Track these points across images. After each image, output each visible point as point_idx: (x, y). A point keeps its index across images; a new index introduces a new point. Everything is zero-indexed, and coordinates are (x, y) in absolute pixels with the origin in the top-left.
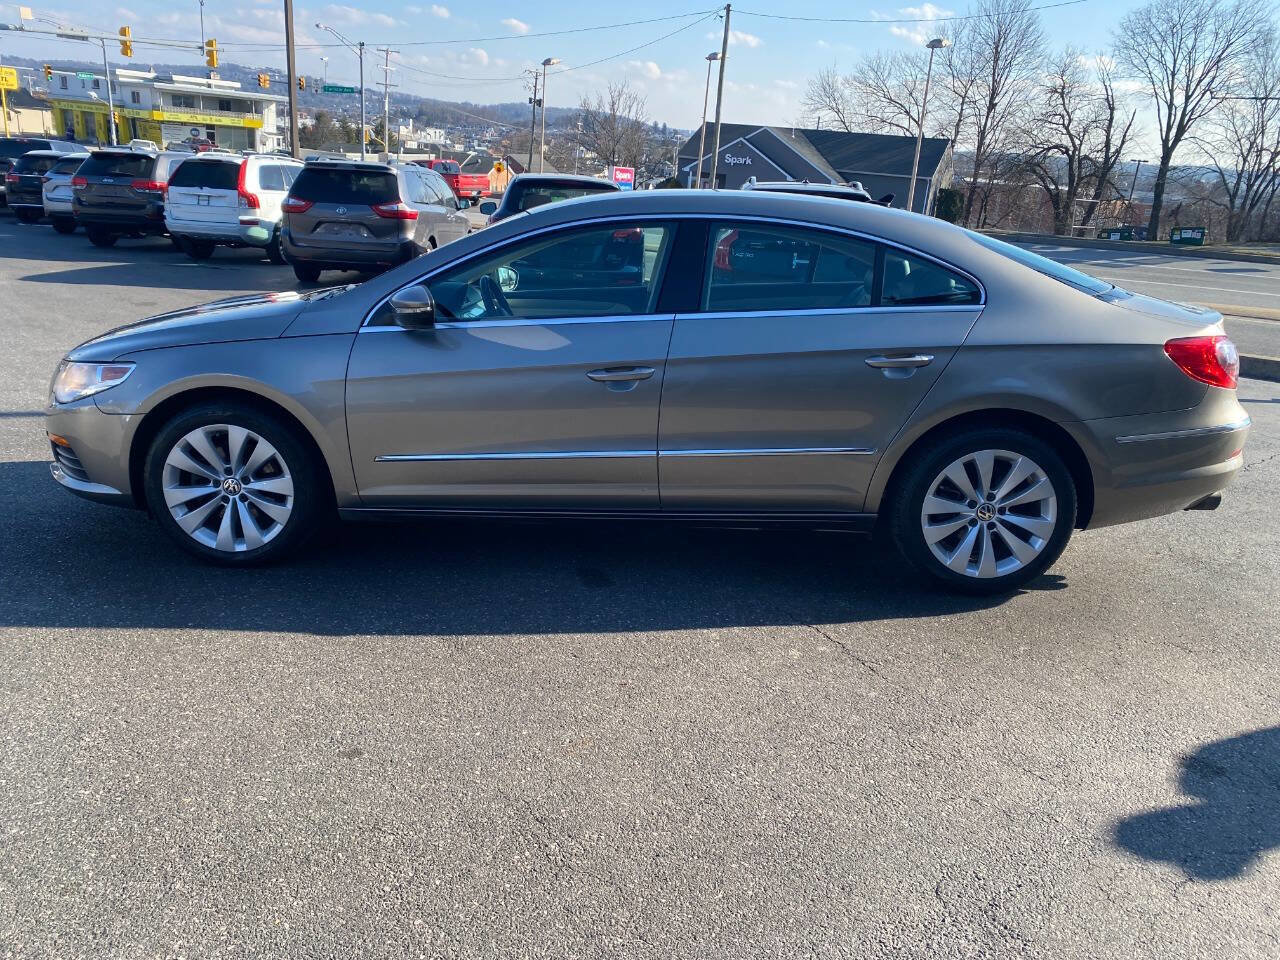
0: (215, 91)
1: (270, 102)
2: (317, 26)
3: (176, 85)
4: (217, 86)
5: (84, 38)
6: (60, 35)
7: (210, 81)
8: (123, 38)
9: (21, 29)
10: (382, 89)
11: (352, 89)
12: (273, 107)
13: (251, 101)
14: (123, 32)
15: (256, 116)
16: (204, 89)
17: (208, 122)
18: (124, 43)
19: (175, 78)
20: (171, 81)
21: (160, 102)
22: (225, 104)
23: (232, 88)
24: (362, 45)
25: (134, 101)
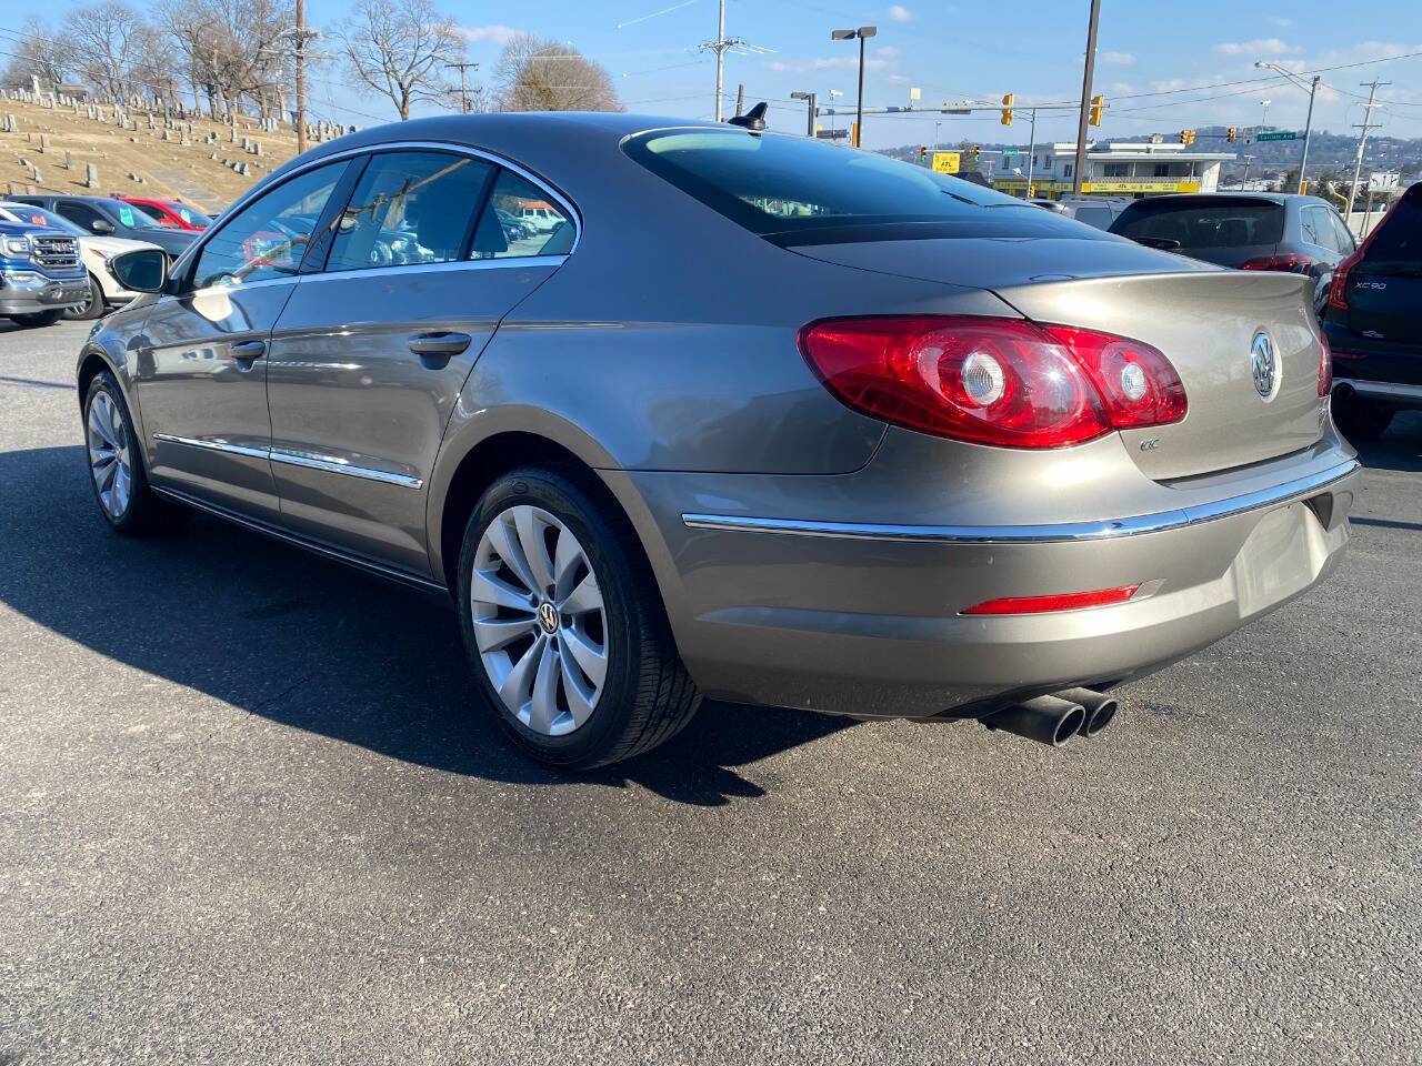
0: (1153, 156)
1: (1214, 161)
2: (1257, 64)
3: (1113, 153)
4: (1156, 151)
5: (966, 112)
6: (944, 112)
7: (1150, 146)
8: (1006, 107)
9: (909, 110)
10: (1358, 133)
11: (1294, 134)
12: (1217, 167)
13: (1191, 163)
14: (1006, 101)
15: (1194, 179)
16: (1143, 155)
17: (1138, 190)
18: (1005, 111)
19: (1113, 146)
20: (1109, 150)
21: (1091, 173)
22: (1162, 169)
23: (1174, 150)
24: (1317, 79)
25: (1066, 175)
